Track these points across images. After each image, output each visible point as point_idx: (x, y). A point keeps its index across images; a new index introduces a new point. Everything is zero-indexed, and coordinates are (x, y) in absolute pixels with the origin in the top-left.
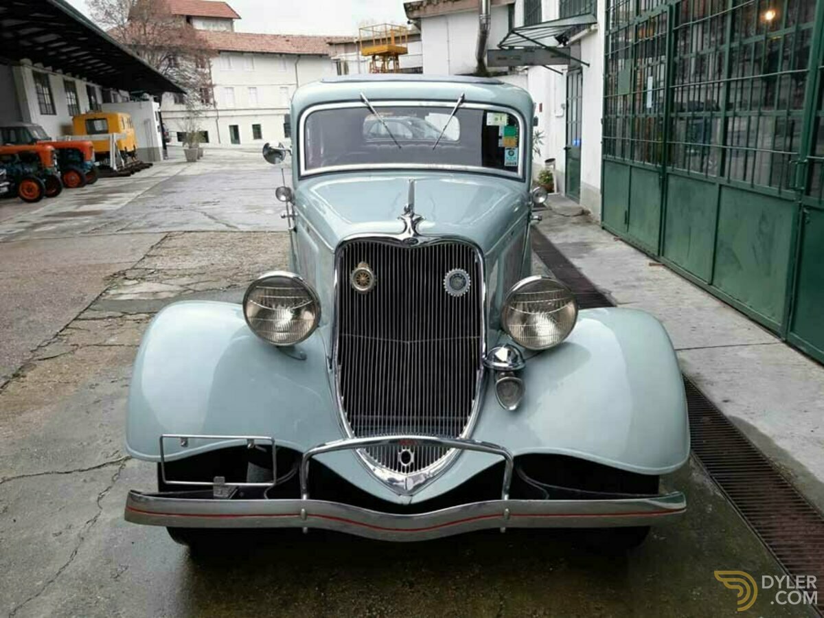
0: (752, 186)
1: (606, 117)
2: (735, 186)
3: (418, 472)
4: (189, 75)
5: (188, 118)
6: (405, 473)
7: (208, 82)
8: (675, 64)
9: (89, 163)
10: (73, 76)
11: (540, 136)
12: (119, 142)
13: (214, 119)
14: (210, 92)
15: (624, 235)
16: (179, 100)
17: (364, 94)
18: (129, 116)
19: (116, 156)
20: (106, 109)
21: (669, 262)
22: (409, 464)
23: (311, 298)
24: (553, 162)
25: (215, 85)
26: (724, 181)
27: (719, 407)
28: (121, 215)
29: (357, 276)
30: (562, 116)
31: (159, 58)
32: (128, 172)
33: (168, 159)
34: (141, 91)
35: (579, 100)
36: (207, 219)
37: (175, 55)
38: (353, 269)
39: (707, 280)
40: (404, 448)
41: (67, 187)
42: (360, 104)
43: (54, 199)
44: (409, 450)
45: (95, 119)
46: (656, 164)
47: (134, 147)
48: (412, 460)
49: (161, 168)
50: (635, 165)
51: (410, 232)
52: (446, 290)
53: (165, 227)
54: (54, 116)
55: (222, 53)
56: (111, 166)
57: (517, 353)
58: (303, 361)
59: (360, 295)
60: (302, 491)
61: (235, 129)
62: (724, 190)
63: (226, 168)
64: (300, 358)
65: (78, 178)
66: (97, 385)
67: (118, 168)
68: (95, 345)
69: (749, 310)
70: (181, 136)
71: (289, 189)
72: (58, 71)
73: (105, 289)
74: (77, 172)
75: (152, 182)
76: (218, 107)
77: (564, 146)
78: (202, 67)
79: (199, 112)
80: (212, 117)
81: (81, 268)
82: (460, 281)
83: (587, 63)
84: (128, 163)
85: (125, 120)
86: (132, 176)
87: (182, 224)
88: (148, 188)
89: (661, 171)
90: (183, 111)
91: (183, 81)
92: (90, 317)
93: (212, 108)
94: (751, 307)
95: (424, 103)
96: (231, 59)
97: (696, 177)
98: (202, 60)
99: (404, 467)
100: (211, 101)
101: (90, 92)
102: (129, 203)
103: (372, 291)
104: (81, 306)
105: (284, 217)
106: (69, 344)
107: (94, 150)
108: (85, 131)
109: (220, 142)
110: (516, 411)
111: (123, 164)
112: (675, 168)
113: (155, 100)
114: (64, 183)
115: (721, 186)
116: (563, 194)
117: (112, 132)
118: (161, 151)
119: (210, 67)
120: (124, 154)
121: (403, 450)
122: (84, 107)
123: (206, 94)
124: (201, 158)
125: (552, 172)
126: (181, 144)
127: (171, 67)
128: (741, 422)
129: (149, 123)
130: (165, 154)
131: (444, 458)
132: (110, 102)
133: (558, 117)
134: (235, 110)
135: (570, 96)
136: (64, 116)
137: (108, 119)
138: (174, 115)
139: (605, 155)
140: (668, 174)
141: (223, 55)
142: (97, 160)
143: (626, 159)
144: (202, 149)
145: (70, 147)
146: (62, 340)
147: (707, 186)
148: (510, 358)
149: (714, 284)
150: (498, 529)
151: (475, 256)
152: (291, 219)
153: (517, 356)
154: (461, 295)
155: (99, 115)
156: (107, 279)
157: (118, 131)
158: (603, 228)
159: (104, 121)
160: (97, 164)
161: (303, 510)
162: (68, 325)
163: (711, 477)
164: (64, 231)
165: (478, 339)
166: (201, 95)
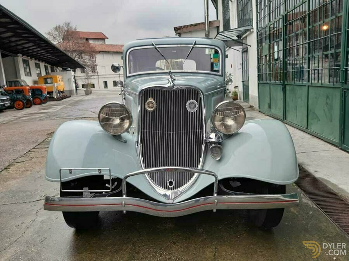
0: (322, 84)
1: (259, 65)
2: (314, 85)
3: (177, 190)
4: (87, 61)
5: (86, 78)
6: (171, 190)
7: (95, 64)
8: (286, 39)
9: (44, 95)
10: (39, 61)
11: (231, 75)
12: (57, 87)
13: (97, 79)
14: (96, 68)
15: (269, 114)
16: (83, 72)
17: (154, 42)
18: (62, 77)
19: (56, 93)
20: (52, 74)
21: (288, 122)
22: (172, 186)
23: (128, 113)
24: (237, 88)
25: (97, 65)
26: (310, 84)
27: (313, 174)
28: (56, 113)
29: (148, 104)
30: (241, 68)
31: (75, 55)
32: (61, 99)
33: (77, 94)
34: (67, 67)
35: (247, 61)
36: (92, 113)
37: (81, 53)
38: (146, 101)
39: (305, 127)
40: (170, 179)
41: (35, 104)
42: (152, 47)
43: (29, 109)
44: (172, 180)
45: (48, 78)
46: (281, 81)
47: (64, 89)
48: (174, 184)
49: (75, 97)
50: (272, 83)
51: (171, 84)
52: (187, 109)
53: (74, 116)
54: (30, 77)
55: (100, 53)
56: (54, 96)
57: (219, 135)
58: (125, 143)
59: (149, 112)
60: (123, 194)
61: (106, 83)
62: (310, 88)
63: (102, 97)
64: (124, 141)
65: (40, 101)
66: (40, 171)
67: (56, 97)
68: (41, 157)
69: (324, 137)
70: (83, 86)
71: (122, 82)
72: (33, 59)
73: (47, 138)
74: (39, 98)
75: (70, 102)
76: (99, 74)
77: (242, 81)
78: (93, 58)
79: (91, 76)
80: (96, 78)
81: (38, 131)
82: (193, 105)
83: (250, 45)
84: (61, 95)
85: (60, 78)
86: (62, 100)
87: (81, 115)
88: (68, 104)
89: (283, 84)
90: (84, 76)
91: (84, 64)
92: (39, 147)
93: (96, 74)
94: (325, 136)
95: (179, 46)
96: (104, 55)
97: (298, 84)
98: (92, 54)
99: (170, 188)
100: (96, 71)
101: (46, 68)
102: (61, 109)
103: (155, 110)
104: (36, 144)
105: (120, 94)
106: (30, 157)
107: (46, 90)
108: (43, 83)
109: (99, 88)
110: (220, 160)
111: (59, 96)
112: (289, 82)
113: (73, 71)
114: (34, 103)
115: (308, 86)
116: (242, 101)
117: (55, 83)
118: (75, 91)
119: (96, 58)
120: (59, 92)
121: (170, 180)
122: (43, 73)
123: (94, 69)
124: (91, 94)
125: (237, 92)
126: (83, 89)
127: (80, 58)
128: (323, 179)
129: (70, 80)
130: (77, 92)
131: (188, 183)
132: (54, 71)
133: (239, 69)
134: (106, 75)
135: (243, 60)
136: (35, 77)
137: (53, 78)
138: (81, 78)
139: (259, 81)
140: (286, 85)
141: (101, 54)
142: (48, 94)
143: (268, 81)
144: (92, 90)
145: (37, 88)
146: (27, 155)
147: (302, 87)
148: (216, 138)
149: (308, 128)
150: (212, 210)
151: (200, 95)
152: (123, 95)
153: (219, 137)
154: (194, 111)
155: (49, 76)
156: (48, 134)
157: (57, 82)
158: (260, 112)
159: (52, 79)
160: (48, 95)
161: (123, 202)
162: (30, 150)
163: (311, 200)
164: (32, 119)
165: (202, 131)
166: (92, 69)
